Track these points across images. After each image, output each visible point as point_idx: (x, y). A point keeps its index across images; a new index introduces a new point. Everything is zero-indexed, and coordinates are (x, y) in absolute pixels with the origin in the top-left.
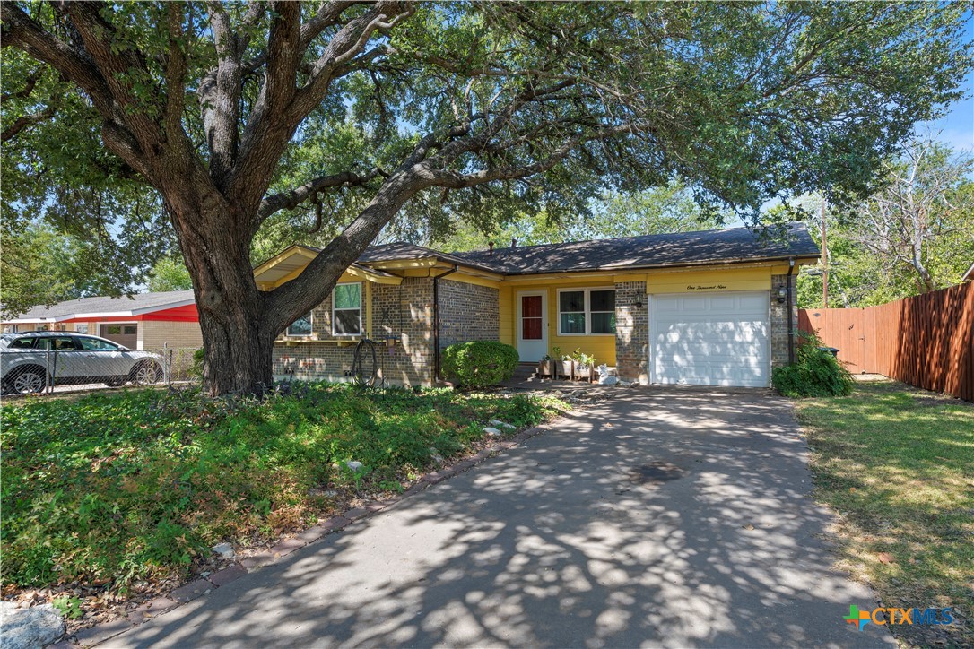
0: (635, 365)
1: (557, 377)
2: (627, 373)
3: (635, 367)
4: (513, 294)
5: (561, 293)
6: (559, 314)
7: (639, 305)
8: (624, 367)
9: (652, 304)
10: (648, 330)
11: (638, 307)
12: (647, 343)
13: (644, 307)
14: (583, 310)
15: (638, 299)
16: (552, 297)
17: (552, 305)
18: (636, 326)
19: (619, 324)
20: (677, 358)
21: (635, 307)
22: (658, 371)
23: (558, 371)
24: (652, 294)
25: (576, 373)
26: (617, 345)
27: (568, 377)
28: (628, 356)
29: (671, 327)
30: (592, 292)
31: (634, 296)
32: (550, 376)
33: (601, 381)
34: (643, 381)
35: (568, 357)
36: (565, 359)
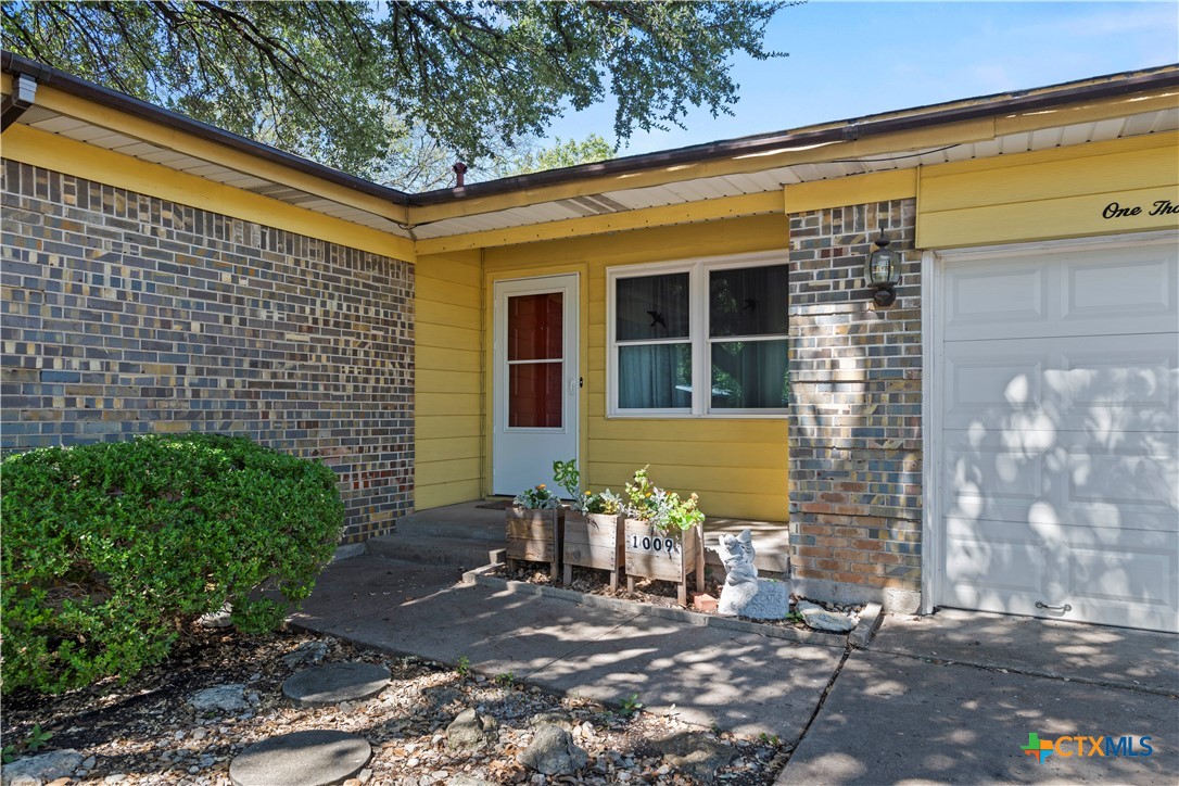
0: (863, 534)
1: (568, 572)
2: (834, 566)
3: (862, 545)
4: (483, 290)
5: (620, 282)
6: (613, 347)
7: (884, 294)
8: (821, 543)
9: (936, 290)
10: (918, 398)
11: (878, 304)
12: (917, 451)
13: (905, 302)
14: (687, 334)
15: (882, 271)
16: (592, 297)
17: (592, 321)
18: (872, 383)
19: (804, 374)
20: (1044, 520)
21: (869, 306)
22: (956, 564)
23: (569, 549)
24: (936, 251)
25: (635, 567)
26: (795, 453)
27: (604, 576)
28: (838, 499)
29: (1017, 390)
30: (714, 275)
31: (865, 262)
32: (542, 566)
33: (730, 599)
34: (898, 605)
35: (607, 496)
36: (597, 508)
